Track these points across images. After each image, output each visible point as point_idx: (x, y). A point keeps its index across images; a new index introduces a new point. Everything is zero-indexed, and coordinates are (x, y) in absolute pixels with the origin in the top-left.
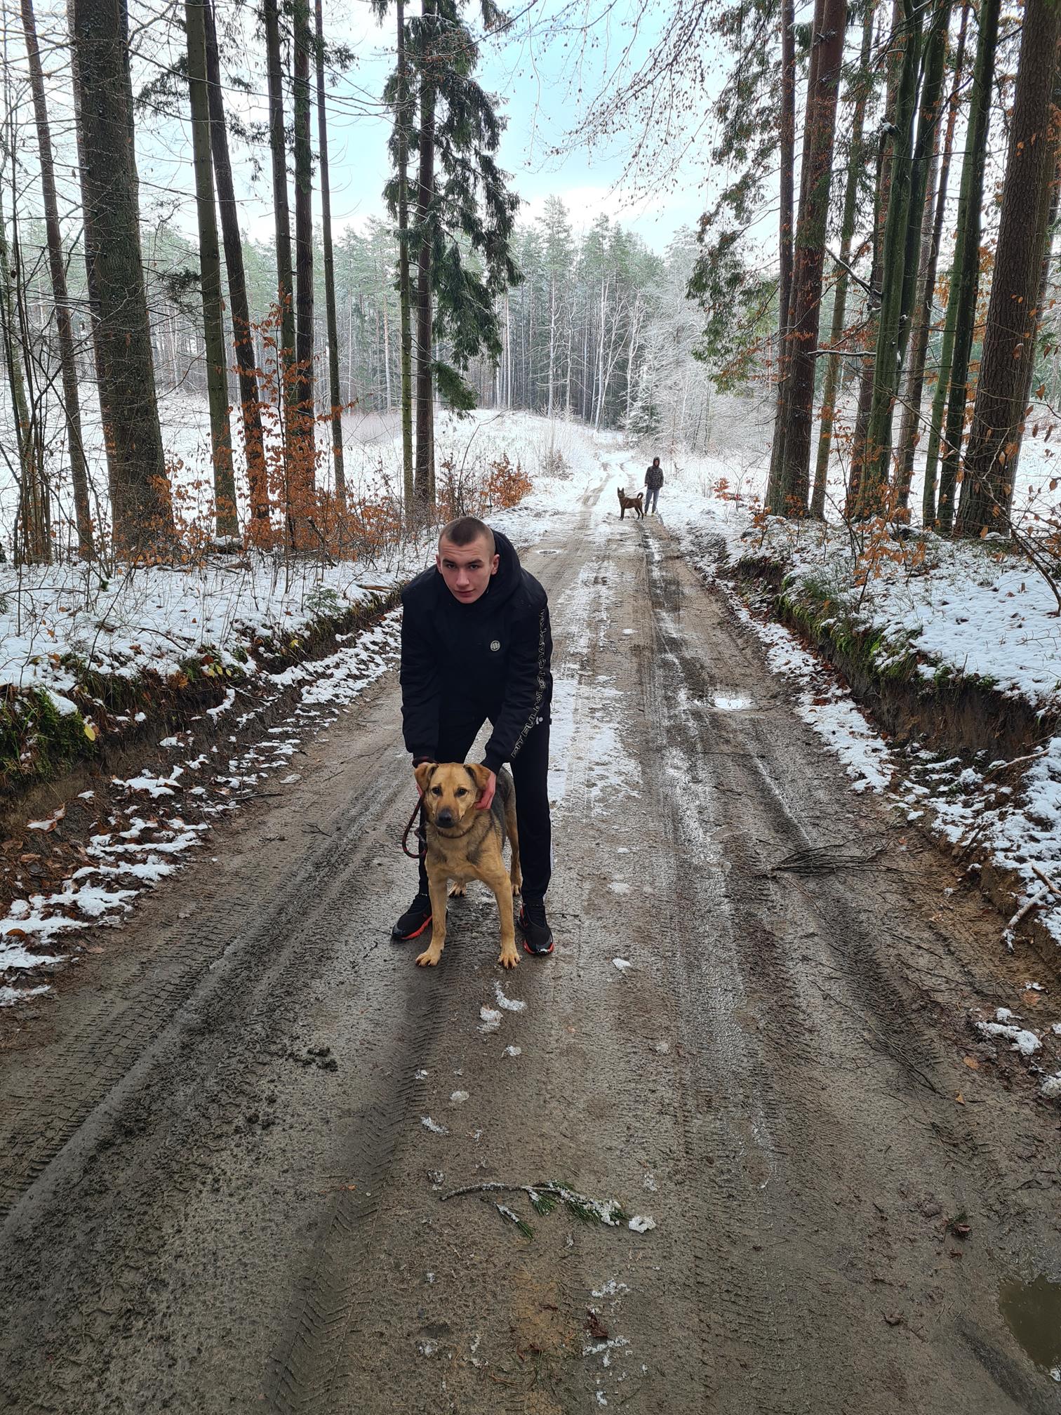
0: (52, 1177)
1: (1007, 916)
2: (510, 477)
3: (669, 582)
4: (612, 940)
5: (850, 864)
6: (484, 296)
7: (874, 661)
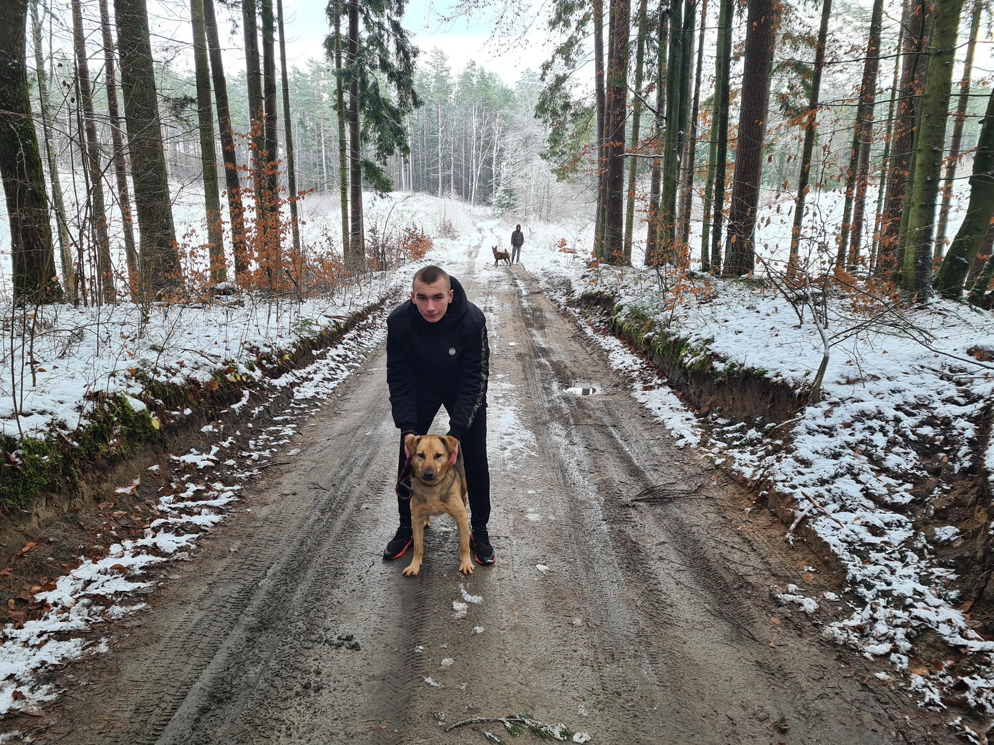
0: (170, 734)
1: (787, 524)
2: (417, 239)
3: (535, 310)
4: (533, 553)
5: (682, 495)
6: (396, 114)
7: (682, 360)
